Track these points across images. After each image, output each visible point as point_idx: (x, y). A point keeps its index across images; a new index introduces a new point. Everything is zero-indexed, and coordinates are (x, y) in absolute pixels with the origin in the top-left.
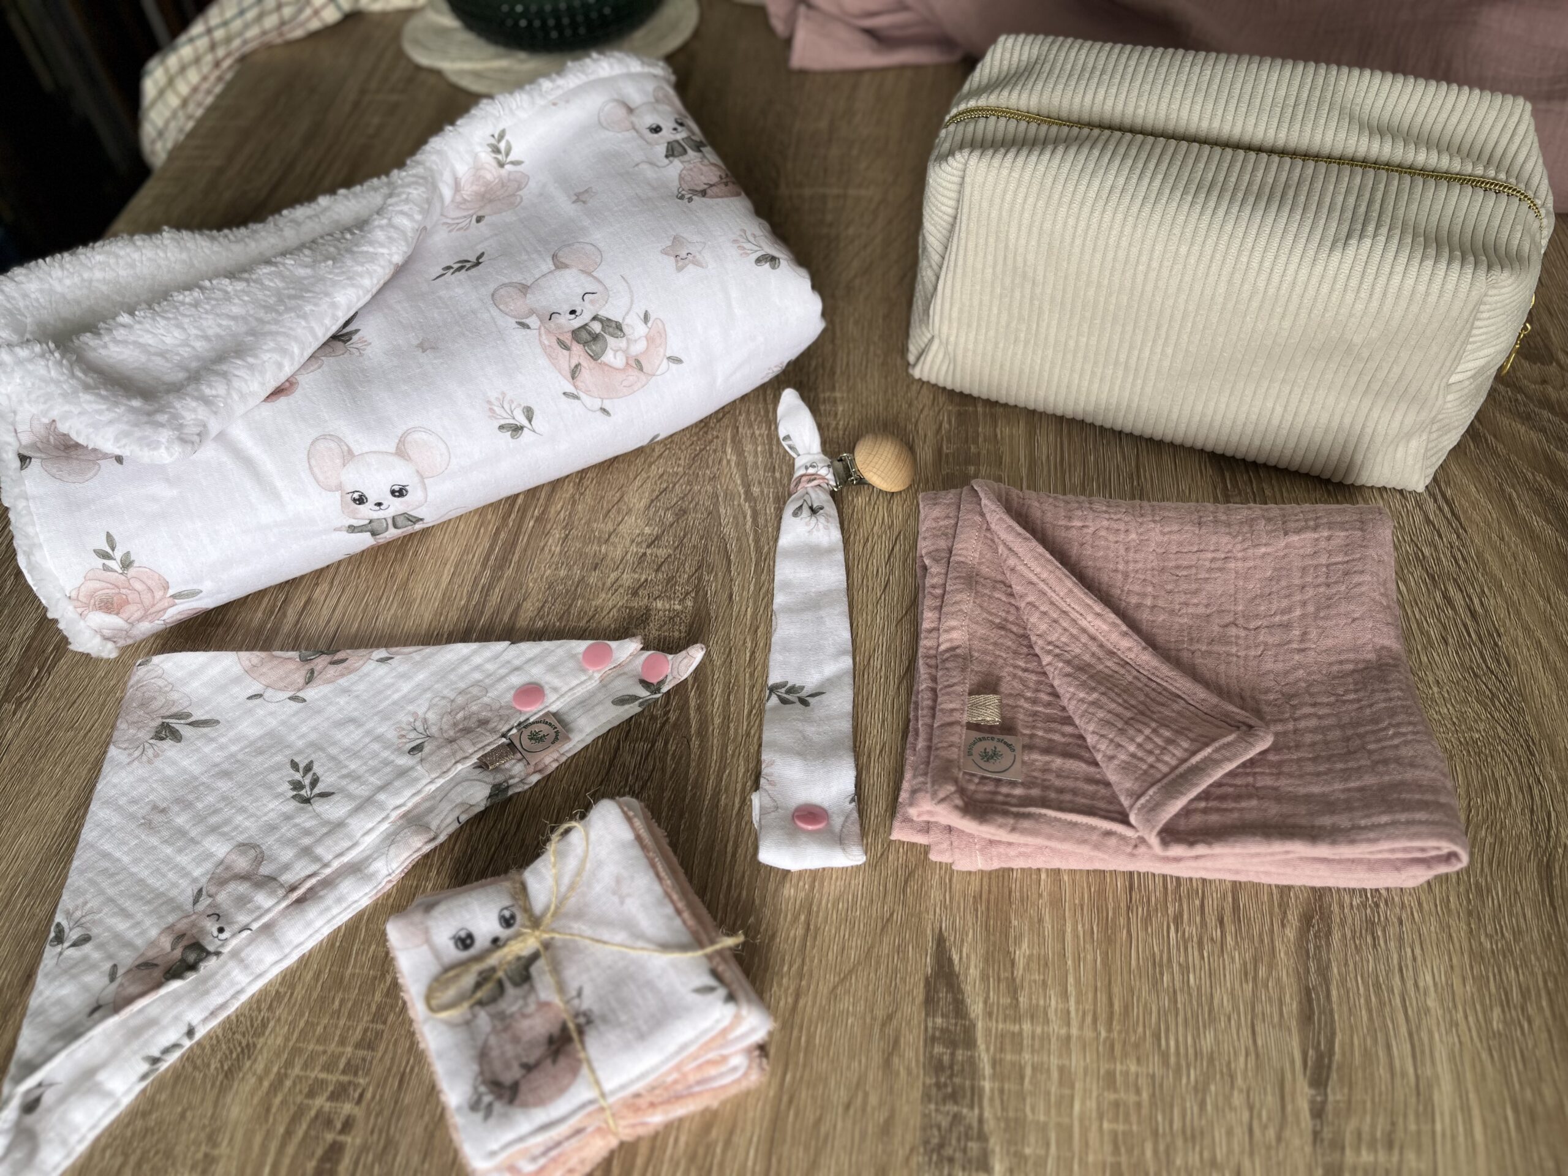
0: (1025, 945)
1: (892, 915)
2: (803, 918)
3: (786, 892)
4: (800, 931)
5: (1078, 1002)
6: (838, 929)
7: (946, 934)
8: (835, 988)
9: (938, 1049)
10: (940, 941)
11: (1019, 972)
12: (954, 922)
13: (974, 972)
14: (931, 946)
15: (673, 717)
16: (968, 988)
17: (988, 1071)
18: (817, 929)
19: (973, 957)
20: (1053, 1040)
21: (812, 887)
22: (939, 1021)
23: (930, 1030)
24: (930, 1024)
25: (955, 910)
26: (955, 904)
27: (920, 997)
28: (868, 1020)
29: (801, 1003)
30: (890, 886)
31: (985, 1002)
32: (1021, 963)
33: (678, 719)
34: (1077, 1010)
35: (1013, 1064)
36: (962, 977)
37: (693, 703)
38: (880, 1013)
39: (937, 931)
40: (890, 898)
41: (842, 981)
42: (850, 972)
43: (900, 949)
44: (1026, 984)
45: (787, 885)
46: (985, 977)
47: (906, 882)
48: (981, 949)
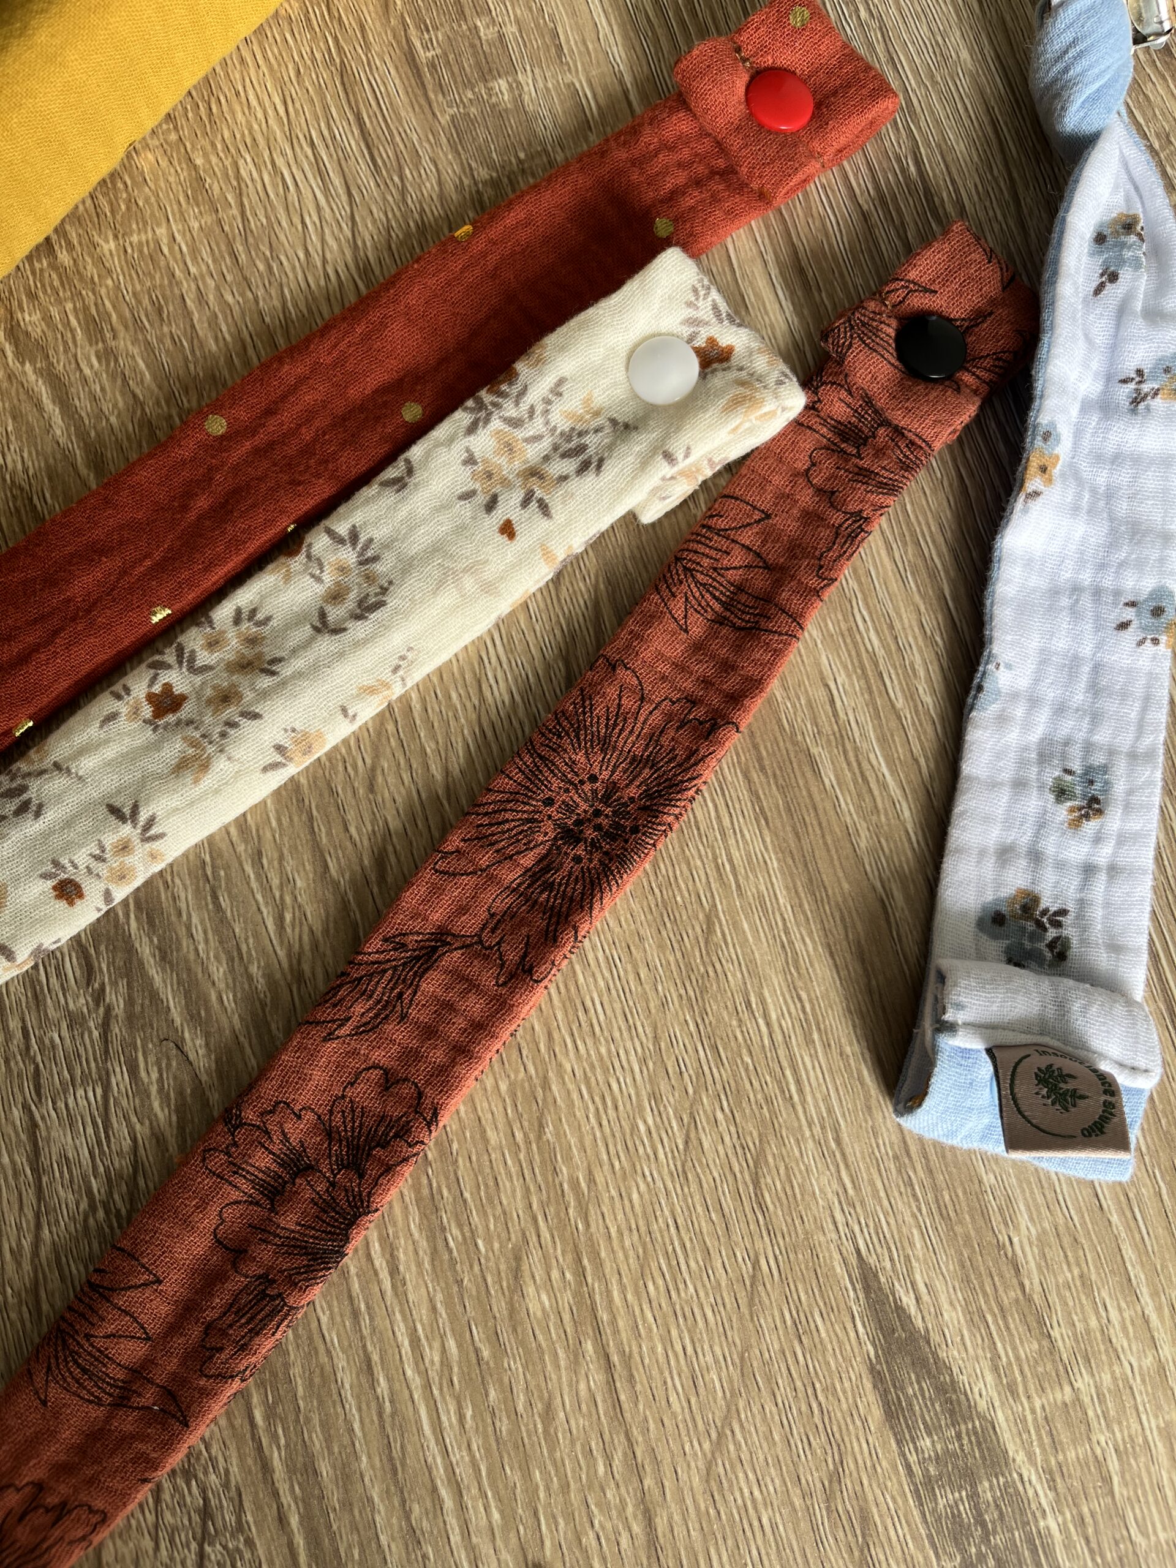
0: (1024, 1220)
1: (756, 1264)
2: (589, 1346)
3: (534, 1307)
4: (597, 1378)
5: (1155, 1294)
6: (666, 1340)
7: (872, 1260)
8: (710, 1466)
9: (944, 1499)
10: (868, 1278)
11: (1033, 1282)
12: (878, 1227)
13: (953, 1317)
14: (854, 1300)
15: (116, 999)
16: (952, 1355)
17: (1045, 1498)
18: (627, 1359)
19: (939, 1285)
20: (1137, 1385)
21: (581, 1273)
22: (926, 1443)
23: (916, 1468)
24: (913, 1458)
25: (870, 1202)
26: (866, 1190)
27: (877, 1413)
28: (798, 1502)
29: (661, 1523)
30: (728, 1203)
31: (995, 1369)
32: (1030, 1260)
33: (130, 1002)
34: (1159, 1309)
35: (1083, 1464)
36: (935, 1337)
37: (145, 950)
38: (813, 1477)
39: (853, 1260)
40: (738, 1230)
41: (719, 1444)
42: (727, 1419)
43: (800, 1331)
44: (1053, 1298)
45: (530, 1290)
46: (976, 1318)
47: (756, 1183)
48: (949, 1265)
